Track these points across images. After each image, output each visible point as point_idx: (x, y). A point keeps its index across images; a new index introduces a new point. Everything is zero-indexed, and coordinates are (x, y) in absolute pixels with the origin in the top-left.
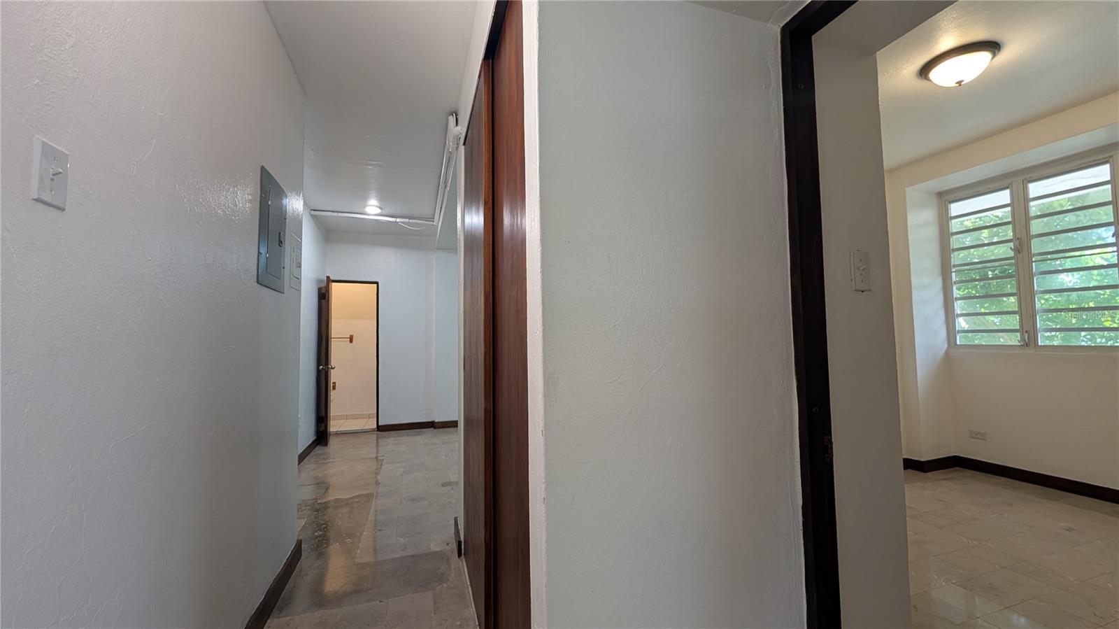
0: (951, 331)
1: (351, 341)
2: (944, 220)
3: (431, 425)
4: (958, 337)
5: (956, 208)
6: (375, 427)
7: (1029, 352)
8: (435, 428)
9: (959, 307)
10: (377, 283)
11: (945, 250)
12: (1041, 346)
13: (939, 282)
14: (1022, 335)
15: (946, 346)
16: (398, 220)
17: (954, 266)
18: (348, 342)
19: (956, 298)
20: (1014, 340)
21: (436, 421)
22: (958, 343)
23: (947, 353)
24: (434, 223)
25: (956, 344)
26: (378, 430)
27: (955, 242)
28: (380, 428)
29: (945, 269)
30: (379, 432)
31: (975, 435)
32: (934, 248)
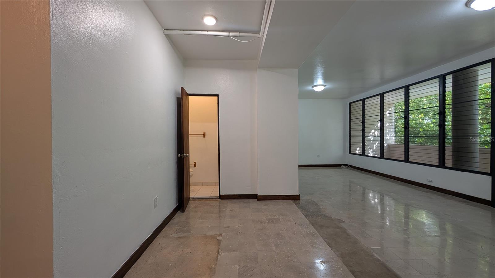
1: (204, 136)
3: (255, 197)
6: (218, 196)
8: (258, 200)
10: (217, 95)
16: (231, 34)
18: (203, 137)
21: (259, 195)
24: (260, 36)
26: (220, 198)
28: (222, 197)
30: (220, 200)
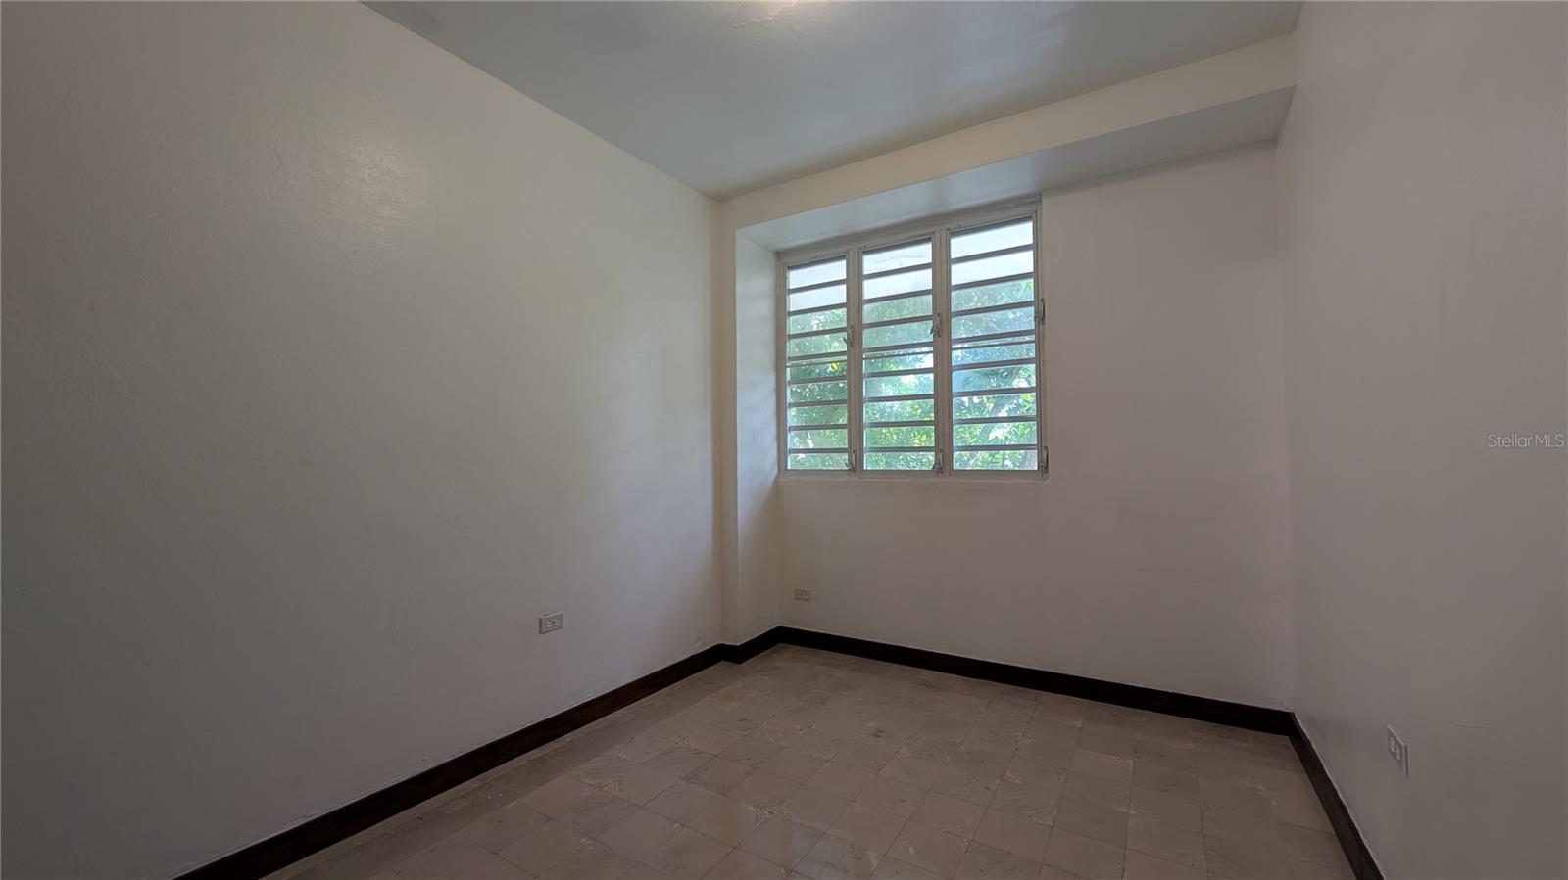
0: (783, 452)
2: (781, 292)
4: (789, 459)
5: (796, 278)
7: (855, 479)
9: (792, 416)
11: (781, 336)
12: (867, 470)
13: (772, 378)
14: (849, 456)
15: (776, 471)
17: (789, 358)
19: (790, 404)
20: (841, 462)
22: (789, 468)
23: (776, 481)
25: (786, 469)
27: (794, 325)
29: (780, 361)
31: (802, 596)
32: (767, 331)
